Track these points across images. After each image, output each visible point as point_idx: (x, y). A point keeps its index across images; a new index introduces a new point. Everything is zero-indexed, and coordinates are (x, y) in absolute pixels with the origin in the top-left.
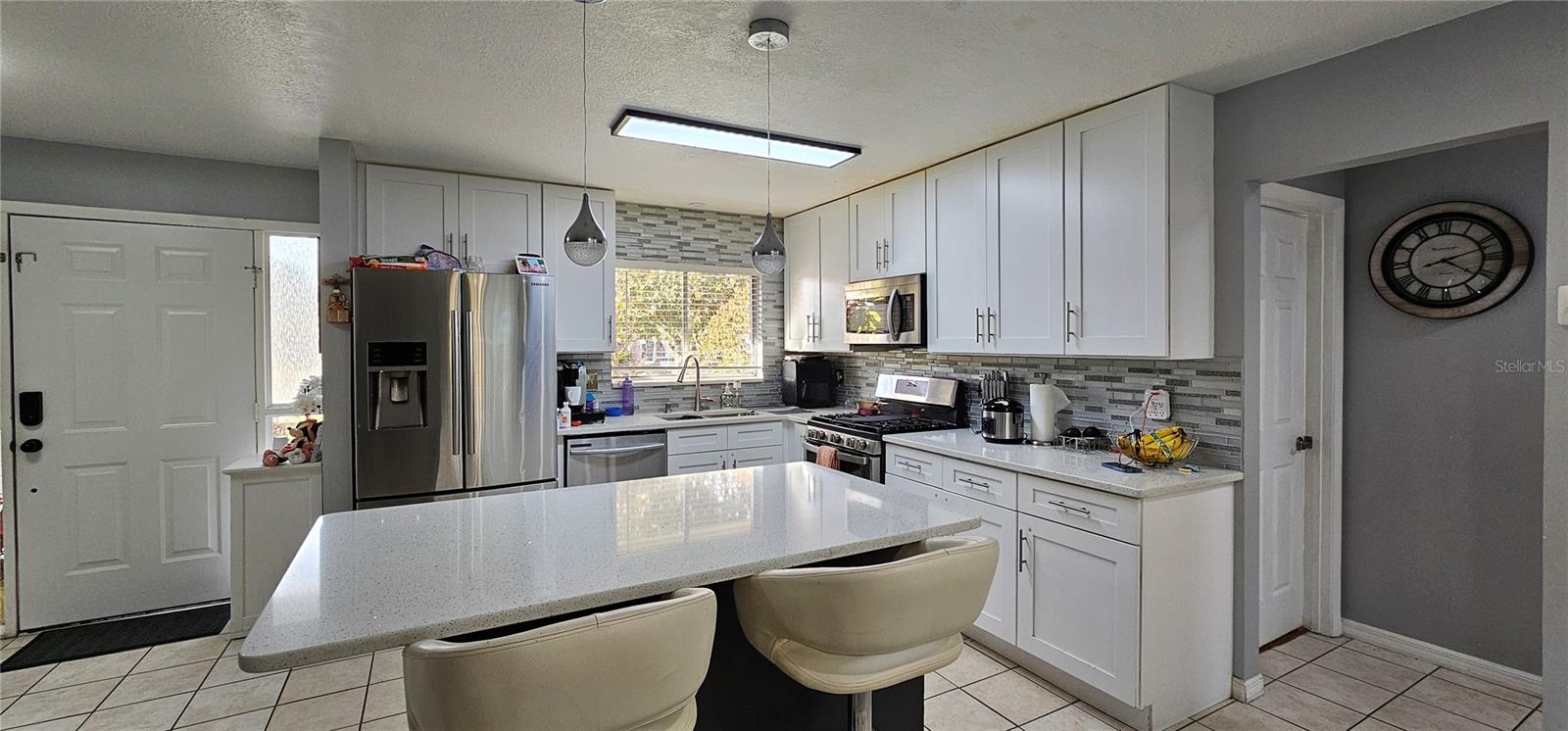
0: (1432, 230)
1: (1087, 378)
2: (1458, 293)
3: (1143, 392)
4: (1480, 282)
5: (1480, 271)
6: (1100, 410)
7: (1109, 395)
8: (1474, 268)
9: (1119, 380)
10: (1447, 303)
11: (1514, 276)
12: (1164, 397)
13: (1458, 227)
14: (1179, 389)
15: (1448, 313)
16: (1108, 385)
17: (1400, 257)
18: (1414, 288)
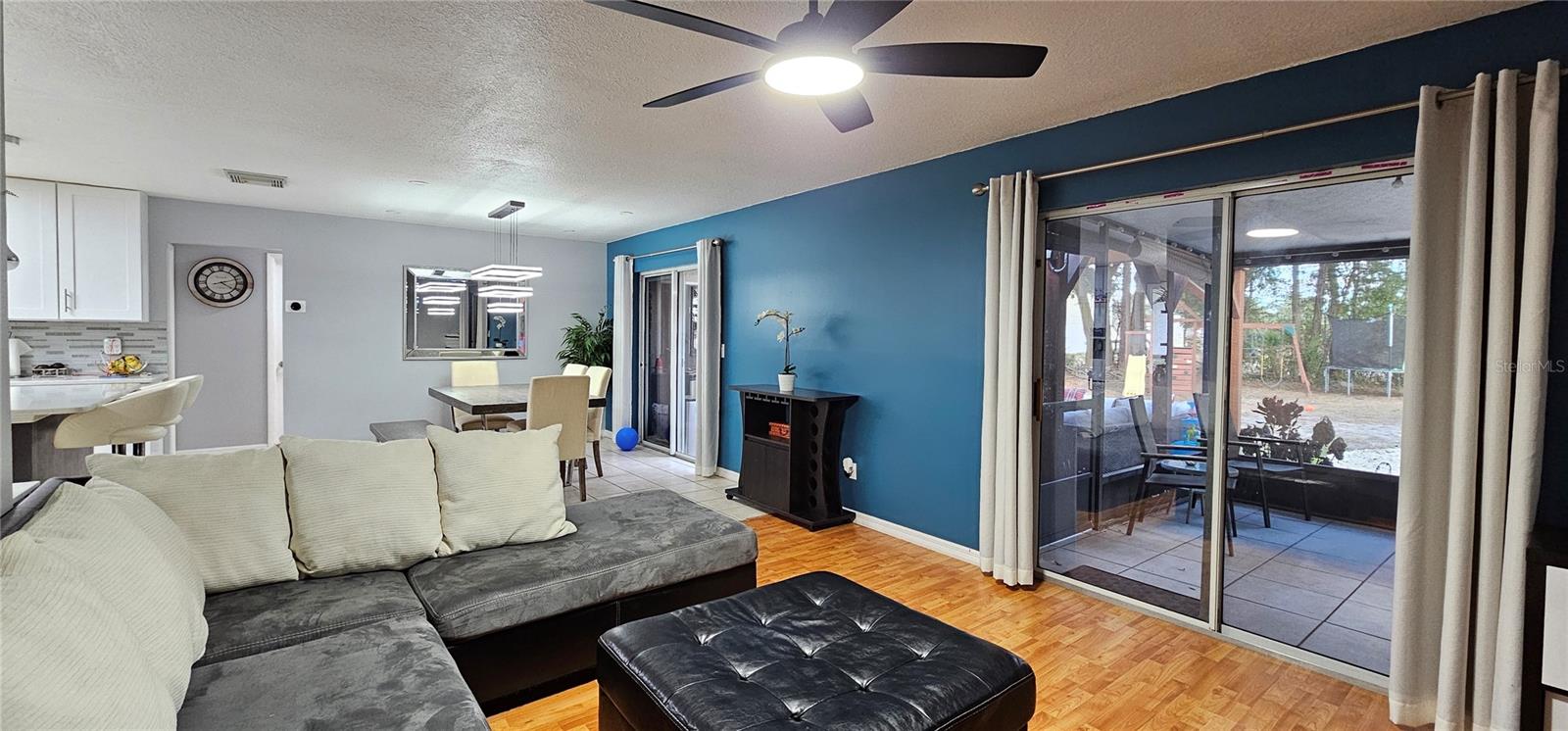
0: (215, 268)
1: (47, 334)
2: (227, 297)
3: (102, 340)
4: (235, 293)
5: (235, 289)
6: (62, 353)
7: (70, 343)
8: (233, 287)
9: (79, 334)
10: (222, 301)
11: (248, 291)
12: (118, 342)
13: (226, 269)
14: (125, 338)
15: (224, 304)
16: (69, 337)
17: (202, 278)
18: (208, 293)
